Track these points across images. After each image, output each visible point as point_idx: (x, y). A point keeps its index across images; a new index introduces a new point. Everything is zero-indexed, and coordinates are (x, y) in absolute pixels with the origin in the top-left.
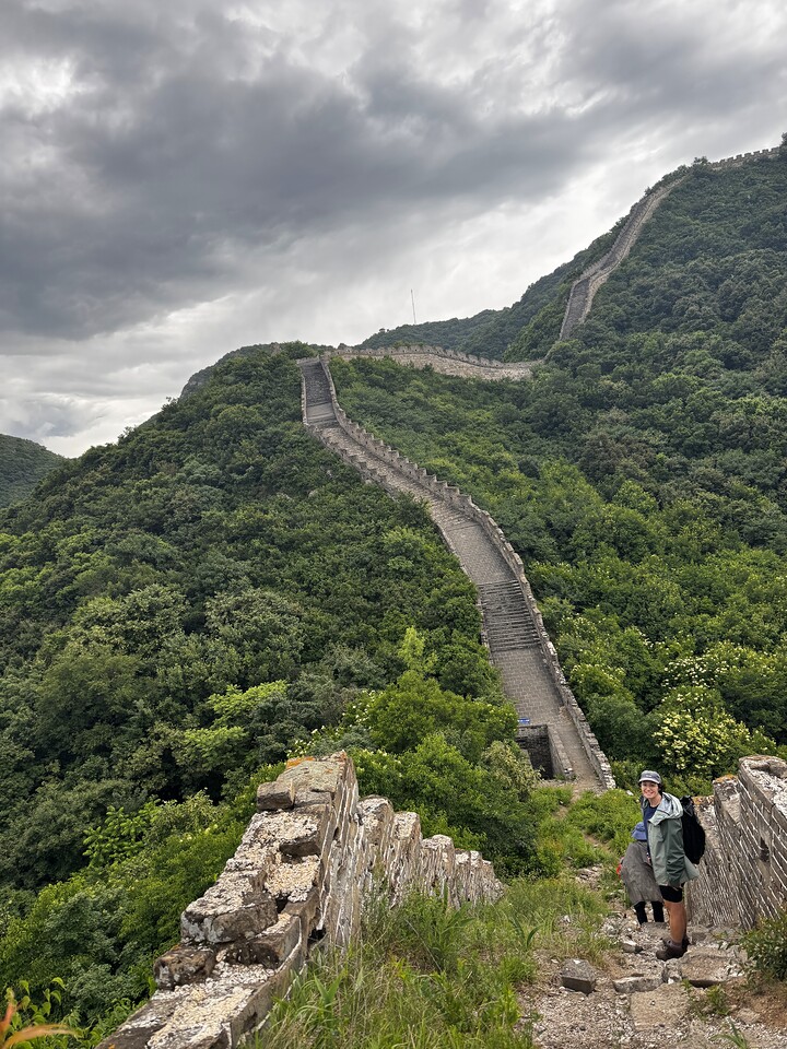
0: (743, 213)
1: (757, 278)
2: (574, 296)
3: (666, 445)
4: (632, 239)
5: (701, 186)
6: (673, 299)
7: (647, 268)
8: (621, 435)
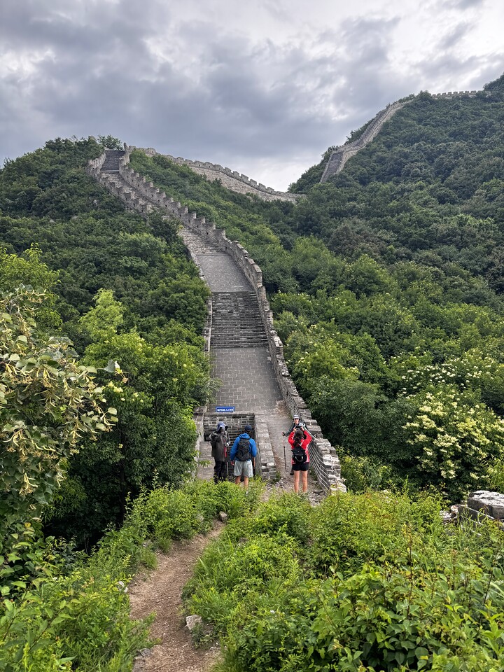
0: (451, 124)
1: (462, 156)
2: (332, 160)
3: (395, 241)
4: (375, 132)
5: (424, 106)
6: (401, 164)
7: (385, 149)
8: (361, 230)
